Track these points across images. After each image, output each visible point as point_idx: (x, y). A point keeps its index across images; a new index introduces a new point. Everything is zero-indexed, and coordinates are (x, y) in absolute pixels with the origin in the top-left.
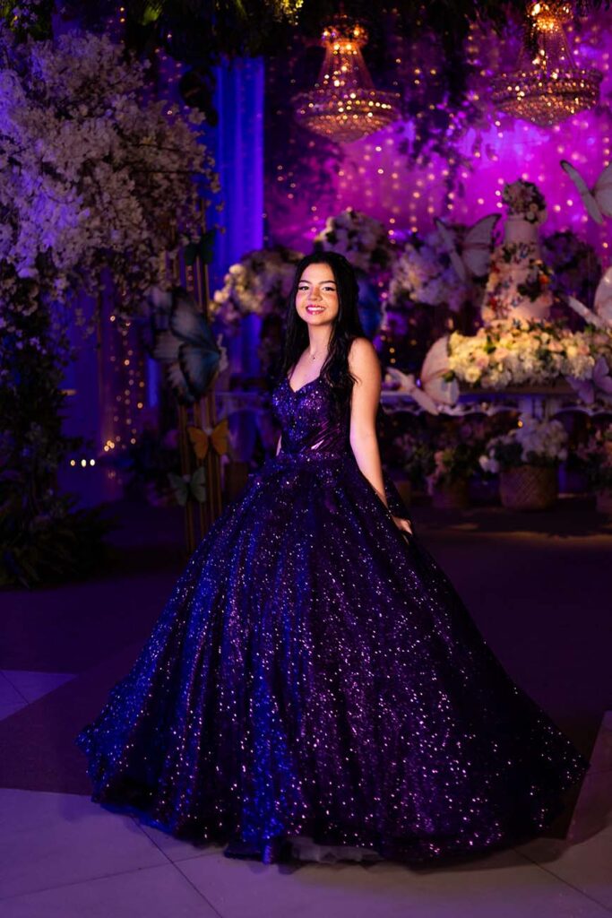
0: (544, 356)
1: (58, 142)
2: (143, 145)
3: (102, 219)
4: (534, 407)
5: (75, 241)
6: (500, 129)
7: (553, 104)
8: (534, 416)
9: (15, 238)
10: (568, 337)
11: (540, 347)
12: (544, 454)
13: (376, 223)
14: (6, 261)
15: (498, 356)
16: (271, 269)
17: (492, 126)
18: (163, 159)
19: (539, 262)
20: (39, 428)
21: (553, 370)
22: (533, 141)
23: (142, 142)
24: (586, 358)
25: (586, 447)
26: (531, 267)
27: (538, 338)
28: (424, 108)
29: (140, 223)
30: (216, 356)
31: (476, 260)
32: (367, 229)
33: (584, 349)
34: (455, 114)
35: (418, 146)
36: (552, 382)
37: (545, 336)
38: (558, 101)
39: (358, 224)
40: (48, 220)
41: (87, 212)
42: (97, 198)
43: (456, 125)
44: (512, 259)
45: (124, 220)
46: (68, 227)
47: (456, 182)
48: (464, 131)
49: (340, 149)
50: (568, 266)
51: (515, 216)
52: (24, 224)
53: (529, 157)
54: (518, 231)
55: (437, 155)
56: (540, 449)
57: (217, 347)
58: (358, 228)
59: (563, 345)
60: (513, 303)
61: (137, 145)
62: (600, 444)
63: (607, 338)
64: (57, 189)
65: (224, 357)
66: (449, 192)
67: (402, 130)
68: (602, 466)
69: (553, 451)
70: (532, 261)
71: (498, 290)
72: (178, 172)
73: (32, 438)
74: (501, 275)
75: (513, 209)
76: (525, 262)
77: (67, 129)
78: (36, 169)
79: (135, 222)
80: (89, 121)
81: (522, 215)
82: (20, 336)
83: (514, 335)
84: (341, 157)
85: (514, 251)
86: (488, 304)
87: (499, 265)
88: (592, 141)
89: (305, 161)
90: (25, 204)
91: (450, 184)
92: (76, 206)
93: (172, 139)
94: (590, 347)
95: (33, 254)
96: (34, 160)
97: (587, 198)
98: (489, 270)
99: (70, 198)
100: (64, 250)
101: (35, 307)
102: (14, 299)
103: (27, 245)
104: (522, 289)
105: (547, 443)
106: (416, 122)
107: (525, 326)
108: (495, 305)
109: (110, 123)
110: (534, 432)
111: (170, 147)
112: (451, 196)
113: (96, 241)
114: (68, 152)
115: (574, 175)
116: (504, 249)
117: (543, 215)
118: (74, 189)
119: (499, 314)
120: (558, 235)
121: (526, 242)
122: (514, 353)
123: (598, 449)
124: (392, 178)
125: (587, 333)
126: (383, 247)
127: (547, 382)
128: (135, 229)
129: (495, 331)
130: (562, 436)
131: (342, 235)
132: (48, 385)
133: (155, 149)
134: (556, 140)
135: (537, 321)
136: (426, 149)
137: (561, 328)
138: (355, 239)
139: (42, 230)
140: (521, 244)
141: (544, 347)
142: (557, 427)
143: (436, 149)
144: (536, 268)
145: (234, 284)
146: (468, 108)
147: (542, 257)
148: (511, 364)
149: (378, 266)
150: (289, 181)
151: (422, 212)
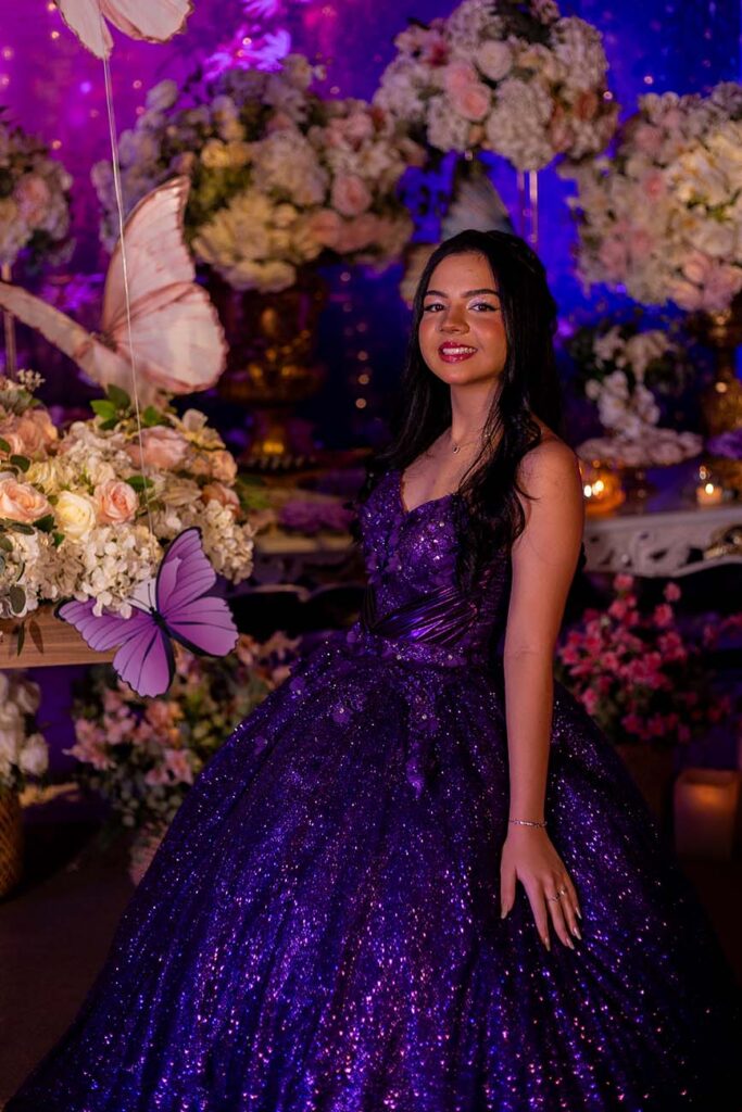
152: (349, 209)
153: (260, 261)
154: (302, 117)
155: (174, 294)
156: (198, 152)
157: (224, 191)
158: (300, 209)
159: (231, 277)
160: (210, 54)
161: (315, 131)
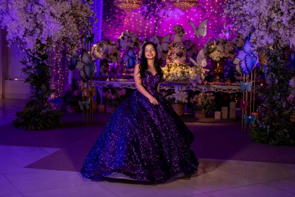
0: (183, 73)
1: (56, 7)
2: (77, 9)
3: (66, 29)
4: (179, 88)
5: (58, 34)
6: (171, 10)
7: (187, 4)
8: (179, 90)
9: (41, 33)
10: (189, 68)
11: (182, 71)
12: (181, 101)
13: (136, 35)
14: (38, 39)
15: (171, 72)
16: (105, 46)
17: (169, 9)
18: (82, 14)
19: (182, 47)
20: (44, 86)
21: (185, 77)
22: (180, 14)
23: (76, 8)
24: (194, 74)
25: (193, 99)
26: (180, 49)
27: (181, 68)
28: (150, 3)
29: (76, 30)
30: (94, 68)
31: (165, 46)
32: (133, 36)
33: (194, 71)
34: (159, 5)
35: (147, 13)
36: (185, 80)
37: (183, 68)
38: (188, 4)
39: (130, 35)
40: (51, 28)
41: (63, 27)
42: (65, 23)
43: (159, 8)
44: (175, 46)
45: (72, 29)
46: (57, 30)
47: (158, 24)
48: (161, 10)
49: (125, 13)
50: (189, 49)
51: (176, 35)
52: (44, 29)
53: (179, 19)
54: (177, 39)
55: (152, 16)
56: (180, 100)
57: (94, 66)
58: (131, 36)
59: (188, 70)
60: (175, 58)
61: (75, 9)
62: (197, 99)
63: (200, 69)
64: (54, 20)
65: (96, 69)
66: (156, 27)
67: (143, 8)
68: (197, 105)
69: (184, 100)
70: (180, 47)
71: (171, 55)
72: (86, 17)
73: (42, 88)
74: (172, 50)
75: (176, 33)
76: (179, 47)
77: (58, 4)
78: (49, 14)
79: (75, 30)
80: (64, 2)
81: (178, 34)
82: (41, 60)
83: (175, 67)
84: (125, 15)
85: (176, 44)
86: (168, 59)
87: (171, 48)
88: (196, 15)
89: (115, 16)
90: (45, 23)
91: (156, 25)
92: (59, 25)
93: (85, 8)
94: (195, 71)
95: (46, 38)
96: (49, 12)
97: (195, 31)
98: (169, 49)
99: (58, 23)
100: (55, 37)
101: (44, 52)
102: (39, 50)
103: (45, 34)
104: (178, 55)
105: (182, 98)
106: (147, 7)
107: (178, 65)
108: (170, 59)
109: (70, 3)
110: (179, 95)
111: (84, 10)
112: (156, 28)
113: (64, 35)
114: (58, 10)
115: (192, 24)
116: (173, 43)
117: (184, 35)
118: (59, 20)
119: (171, 61)
120: (186, 41)
121: (179, 42)
122: (175, 72)
123: (196, 100)
124: (140, 22)
125: (195, 67)
126: (138, 41)
127: (184, 80)
128: (75, 32)
129: (170, 66)
130: (187, 96)
131: (126, 37)
132: (47, 74)
133: (80, 11)
134: (186, 14)
135: (181, 63)
136: (150, 14)
137: (188, 66)
138: (130, 39)
139: (49, 31)
140: (178, 42)
141: (183, 70)
142: (185, 94)
143: (152, 14)
144: (181, 49)
145: (94, 50)
146: (162, 3)
147: (183, 46)
148: (174, 74)
149: (136, 47)
150: (110, 21)
151: (148, 32)
152: (226, 53)
153: (216, 58)
154: (223, 43)
155: (203, 58)
156: (211, 46)
157: (213, 50)
158: (221, 52)
159: (213, 59)
160: (219, 34)
161: (224, 45)
